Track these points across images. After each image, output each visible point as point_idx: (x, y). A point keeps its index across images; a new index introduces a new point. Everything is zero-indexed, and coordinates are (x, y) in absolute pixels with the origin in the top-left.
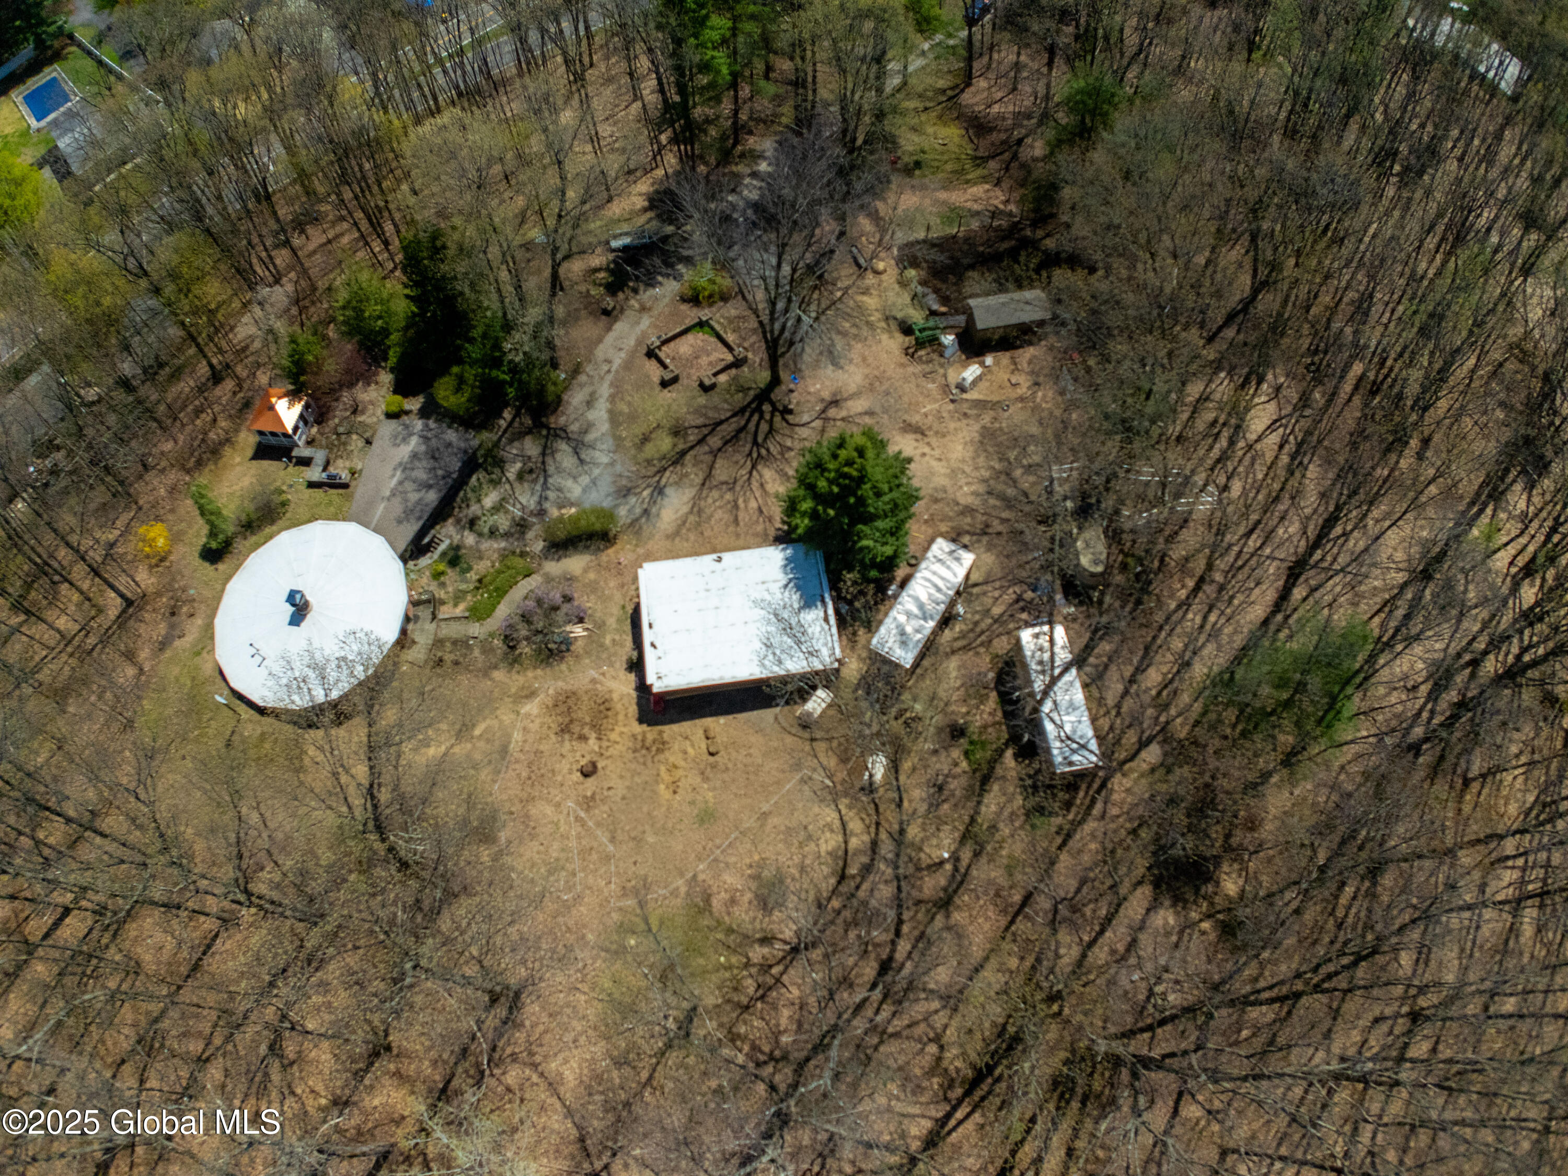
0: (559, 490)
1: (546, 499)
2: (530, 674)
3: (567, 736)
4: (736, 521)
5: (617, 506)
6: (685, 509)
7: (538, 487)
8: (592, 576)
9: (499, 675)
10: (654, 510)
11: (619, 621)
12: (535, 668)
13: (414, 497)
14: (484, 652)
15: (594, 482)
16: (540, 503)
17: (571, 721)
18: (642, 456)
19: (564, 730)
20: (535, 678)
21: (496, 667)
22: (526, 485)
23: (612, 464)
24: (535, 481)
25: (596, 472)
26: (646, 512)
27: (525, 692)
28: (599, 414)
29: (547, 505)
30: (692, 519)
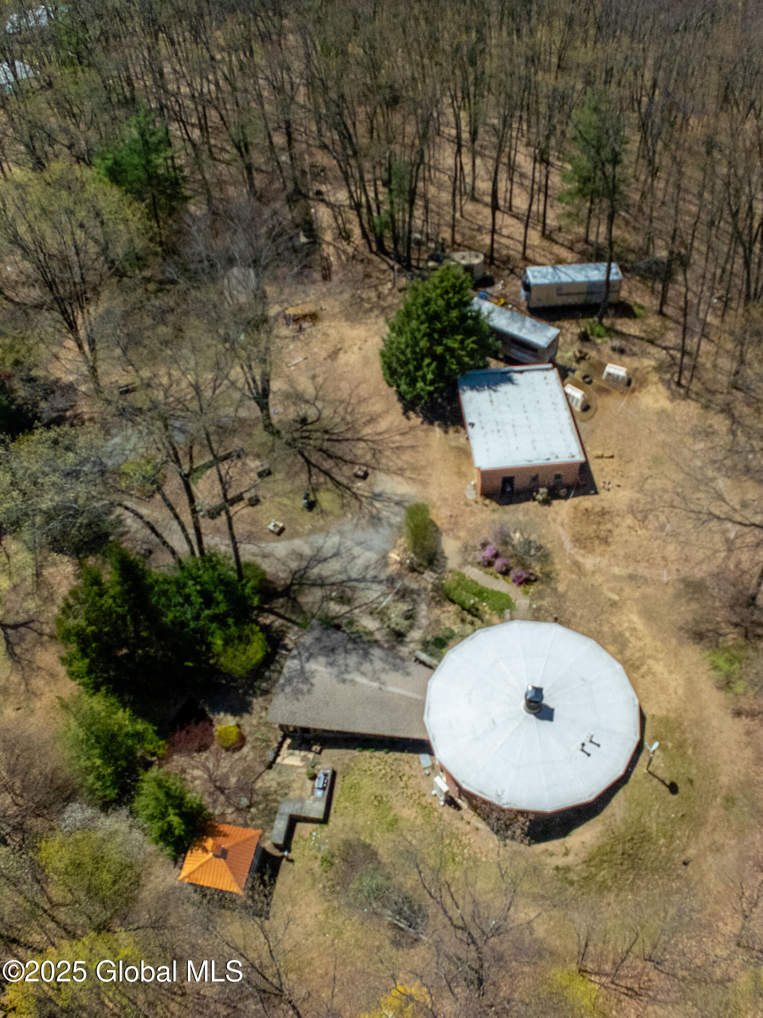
0: (367, 568)
1: (375, 577)
2: (558, 567)
3: (610, 540)
4: (413, 447)
5: (390, 525)
6: (399, 479)
7: (362, 585)
8: (463, 534)
9: (561, 588)
10: (397, 498)
11: (506, 513)
12: (553, 563)
13: (378, 664)
14: (542, 598)
15: (360, 544)
16: (380, 582)
17: (598, 537)
18: (337, 511)
19: (605, 541)
20: (561, 563)
21: (555, 590)
22: (356, 596)
23: (341, 534)
24: (353, 589)
25: (349, 543)
26: (398, 503)
27: (574, 568)
28: (281, 548)
29: (383, 576)
30: (408, 474)
